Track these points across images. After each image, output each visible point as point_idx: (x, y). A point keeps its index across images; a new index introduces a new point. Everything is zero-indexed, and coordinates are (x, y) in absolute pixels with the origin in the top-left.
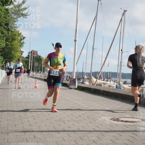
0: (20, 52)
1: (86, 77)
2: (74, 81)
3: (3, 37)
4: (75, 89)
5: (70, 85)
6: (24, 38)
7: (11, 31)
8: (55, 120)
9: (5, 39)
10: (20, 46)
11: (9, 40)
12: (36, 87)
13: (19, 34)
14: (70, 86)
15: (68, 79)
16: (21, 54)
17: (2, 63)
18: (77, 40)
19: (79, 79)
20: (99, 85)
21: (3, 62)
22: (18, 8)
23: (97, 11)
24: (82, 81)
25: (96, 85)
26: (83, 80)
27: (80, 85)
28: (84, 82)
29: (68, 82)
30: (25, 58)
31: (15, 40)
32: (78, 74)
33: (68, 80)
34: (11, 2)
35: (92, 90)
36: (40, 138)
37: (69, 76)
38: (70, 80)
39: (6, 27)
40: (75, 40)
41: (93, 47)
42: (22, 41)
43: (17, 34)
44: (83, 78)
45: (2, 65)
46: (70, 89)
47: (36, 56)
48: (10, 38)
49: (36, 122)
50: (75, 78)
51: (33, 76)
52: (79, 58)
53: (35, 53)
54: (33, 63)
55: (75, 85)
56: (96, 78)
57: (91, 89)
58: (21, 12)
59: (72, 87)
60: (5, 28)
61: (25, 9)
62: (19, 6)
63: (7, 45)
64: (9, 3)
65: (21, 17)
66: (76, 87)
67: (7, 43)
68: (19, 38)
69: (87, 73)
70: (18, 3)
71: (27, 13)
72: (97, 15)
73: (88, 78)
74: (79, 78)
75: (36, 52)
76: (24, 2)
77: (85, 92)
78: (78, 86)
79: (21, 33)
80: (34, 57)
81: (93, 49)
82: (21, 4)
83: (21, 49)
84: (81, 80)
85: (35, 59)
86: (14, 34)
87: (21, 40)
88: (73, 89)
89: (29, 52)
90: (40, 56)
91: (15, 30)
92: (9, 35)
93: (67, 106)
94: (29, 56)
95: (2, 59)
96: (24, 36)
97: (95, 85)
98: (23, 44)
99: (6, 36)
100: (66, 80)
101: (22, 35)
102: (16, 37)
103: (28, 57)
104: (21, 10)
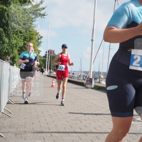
0: (37, 51)
1: (102, 77)
2: (90, 81)
3: (21, 36)
4: (92, 88)
5: (87, 84)
6: (41, 37)
7: (29, 31)
8: (72, 119)
9: (23, 38)
10: (38, 45)
11: (27, 39)
12: (52, 86)
13: (37, 34)
14: (87, 86)
15: (85, 78)
16: (38, 53)
18: (94, 40)
19: (95, 79)
22: (37, 8)
24: (98, 81)
26: (99, 79)
27: (96, 85)
28: (100, 82)
29: (85, 82)
30: (43, 57)
31: (33, 39)
32: (95, 73)
33: (85, 80)
34: (29, 2)
36: (57, 136)
37: (86, 76)
38: (86, 80)
40: (92, 40)
41: (110, 47)
42: (39, 41)
43: (35, 34)
44: (100, 77)
46: (87, 88)
47: (53, 55)
48: (28, 37)
49: (53, 121)
50: (91, 77)
51: (50, 75)
52: (95, 57)
53: (52, 53)
54: (50, 63)
55: (92, 85)
58: (39, 12)
59: (89, 86)
61: (44, 9)
62: (37, 5)
63: (25, 44)
64: (27, 3)
65: (39, 16)
66: (93, 87)
67: (25, 42)
68: (37, 38)
69: (103, 72)
70: (36, 3)
71: (45, 13)
73: (104, 78)
74: (95, 77)
75: (53, 51)
76: (41, 2)
77: (101, 91)
78: (94, 85)
79: (38, 33)
80: (51, 56)
81: (110, 49)
82: (39, 4)
83: (38, 48)
84: (97, 79)
85: (53, 58)
86: (32, 33)
87: (39, 39)
88: (90, 88)
89: (47, 52)
91: (33, 29)
92: (27, 35)
93: (84, 106)
94: (46, 55)
96: (41, 36)
98: (40, 43)
99: (23, 35)
100: (83, 79)
101: (40, 35)
102: (34, 36)
103: (45, 57)
104: (39, 10)
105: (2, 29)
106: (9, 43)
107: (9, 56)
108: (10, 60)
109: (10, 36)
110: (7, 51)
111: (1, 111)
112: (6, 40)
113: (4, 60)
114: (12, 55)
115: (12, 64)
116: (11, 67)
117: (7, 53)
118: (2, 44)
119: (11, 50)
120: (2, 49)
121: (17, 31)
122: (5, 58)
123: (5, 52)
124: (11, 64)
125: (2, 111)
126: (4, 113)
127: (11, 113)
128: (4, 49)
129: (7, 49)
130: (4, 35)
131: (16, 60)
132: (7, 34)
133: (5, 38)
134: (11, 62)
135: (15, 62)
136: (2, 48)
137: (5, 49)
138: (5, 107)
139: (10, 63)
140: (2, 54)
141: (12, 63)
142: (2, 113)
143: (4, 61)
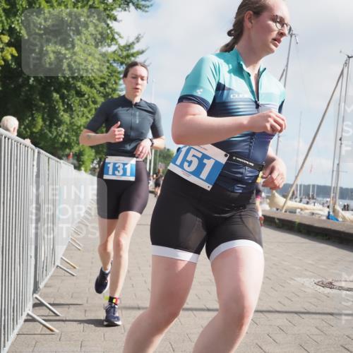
17: (93, 162)
20: (290, 212)
21: (94, 160)
22: (128, 50)
23: (288, 59)
25: (283, 211)
34: (113, 39)
35: (277, 221)
39: (102, 89)
45: (91, 166)
54: (155, 164)
56: (285, 196)
57: (273, 218)
58: (133, 58)
60: (100, 92)
61: (142, 52)
62: (129, 46)
64: (109, 41)
71: (145, 62)
72: (287, 66)
73: (267, 197)
76: (138, 39)
85: (160, 156)
90: (168, 150)
95: (93, 154)
97: (281, 210)
104: (133, 55)
105: (58, 96)
106: (71, 124)
107: (70, 149)
108: (73, 159)
109: (74, 109)
110: (66, 140)
111: (54, 264)
112: (66, 117)
113: (60, 158)
114: (76, 149)
115: (78, 168)
116: (75, 172)
117: (66, 144)
118: (56, 125)
119: (75, 138)
120: (56, 137)
121: (87, 100)
122: (63, 155)
123: (63, 143)
124: (75, 168)
125: (58, 263)
126: (60, 268)
127: (75, 268)
128: (60, 136)
129: (67, 136)
130: (62, 108)
131: (85, 158)
132: (68, 104)
133: (62, 113)
134: (75, 162)
135: (83, 162)
136: (57, 133)
137: (63, 136)
138: (64, 255)
139: (72, 164)
140: (56, 146)
141: (77, 165)
142: (57, 266)
143: (62, 161)
